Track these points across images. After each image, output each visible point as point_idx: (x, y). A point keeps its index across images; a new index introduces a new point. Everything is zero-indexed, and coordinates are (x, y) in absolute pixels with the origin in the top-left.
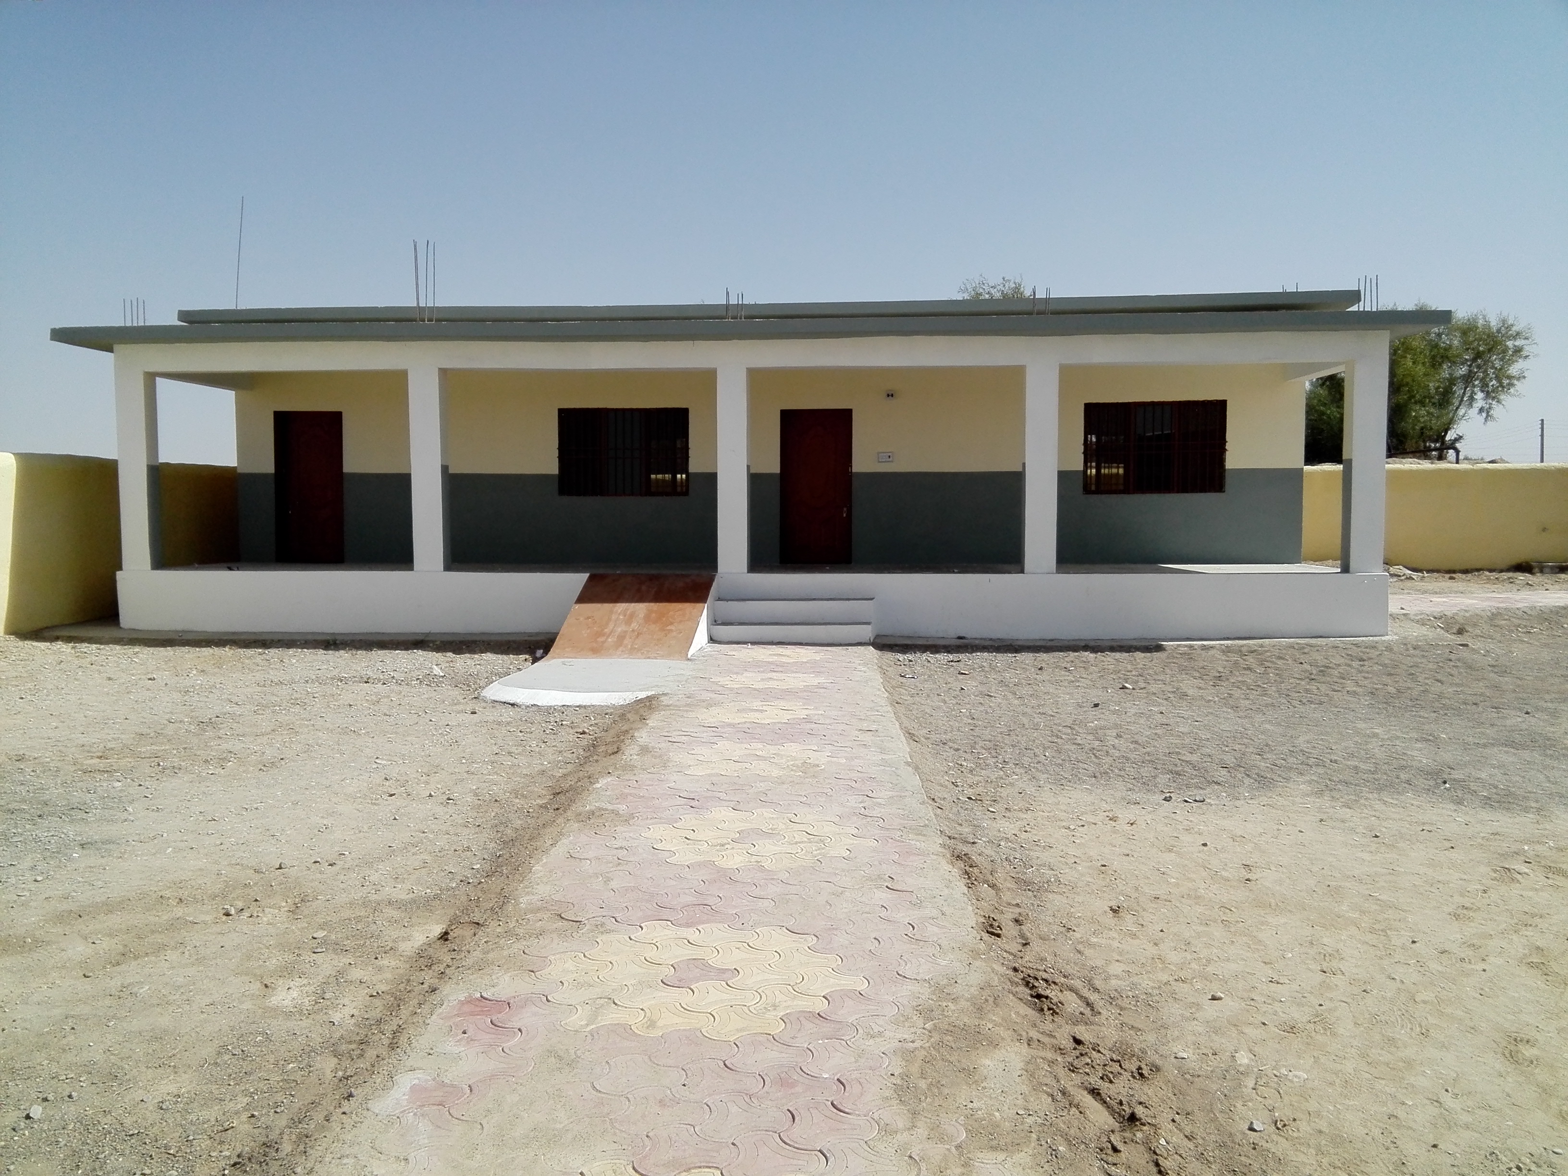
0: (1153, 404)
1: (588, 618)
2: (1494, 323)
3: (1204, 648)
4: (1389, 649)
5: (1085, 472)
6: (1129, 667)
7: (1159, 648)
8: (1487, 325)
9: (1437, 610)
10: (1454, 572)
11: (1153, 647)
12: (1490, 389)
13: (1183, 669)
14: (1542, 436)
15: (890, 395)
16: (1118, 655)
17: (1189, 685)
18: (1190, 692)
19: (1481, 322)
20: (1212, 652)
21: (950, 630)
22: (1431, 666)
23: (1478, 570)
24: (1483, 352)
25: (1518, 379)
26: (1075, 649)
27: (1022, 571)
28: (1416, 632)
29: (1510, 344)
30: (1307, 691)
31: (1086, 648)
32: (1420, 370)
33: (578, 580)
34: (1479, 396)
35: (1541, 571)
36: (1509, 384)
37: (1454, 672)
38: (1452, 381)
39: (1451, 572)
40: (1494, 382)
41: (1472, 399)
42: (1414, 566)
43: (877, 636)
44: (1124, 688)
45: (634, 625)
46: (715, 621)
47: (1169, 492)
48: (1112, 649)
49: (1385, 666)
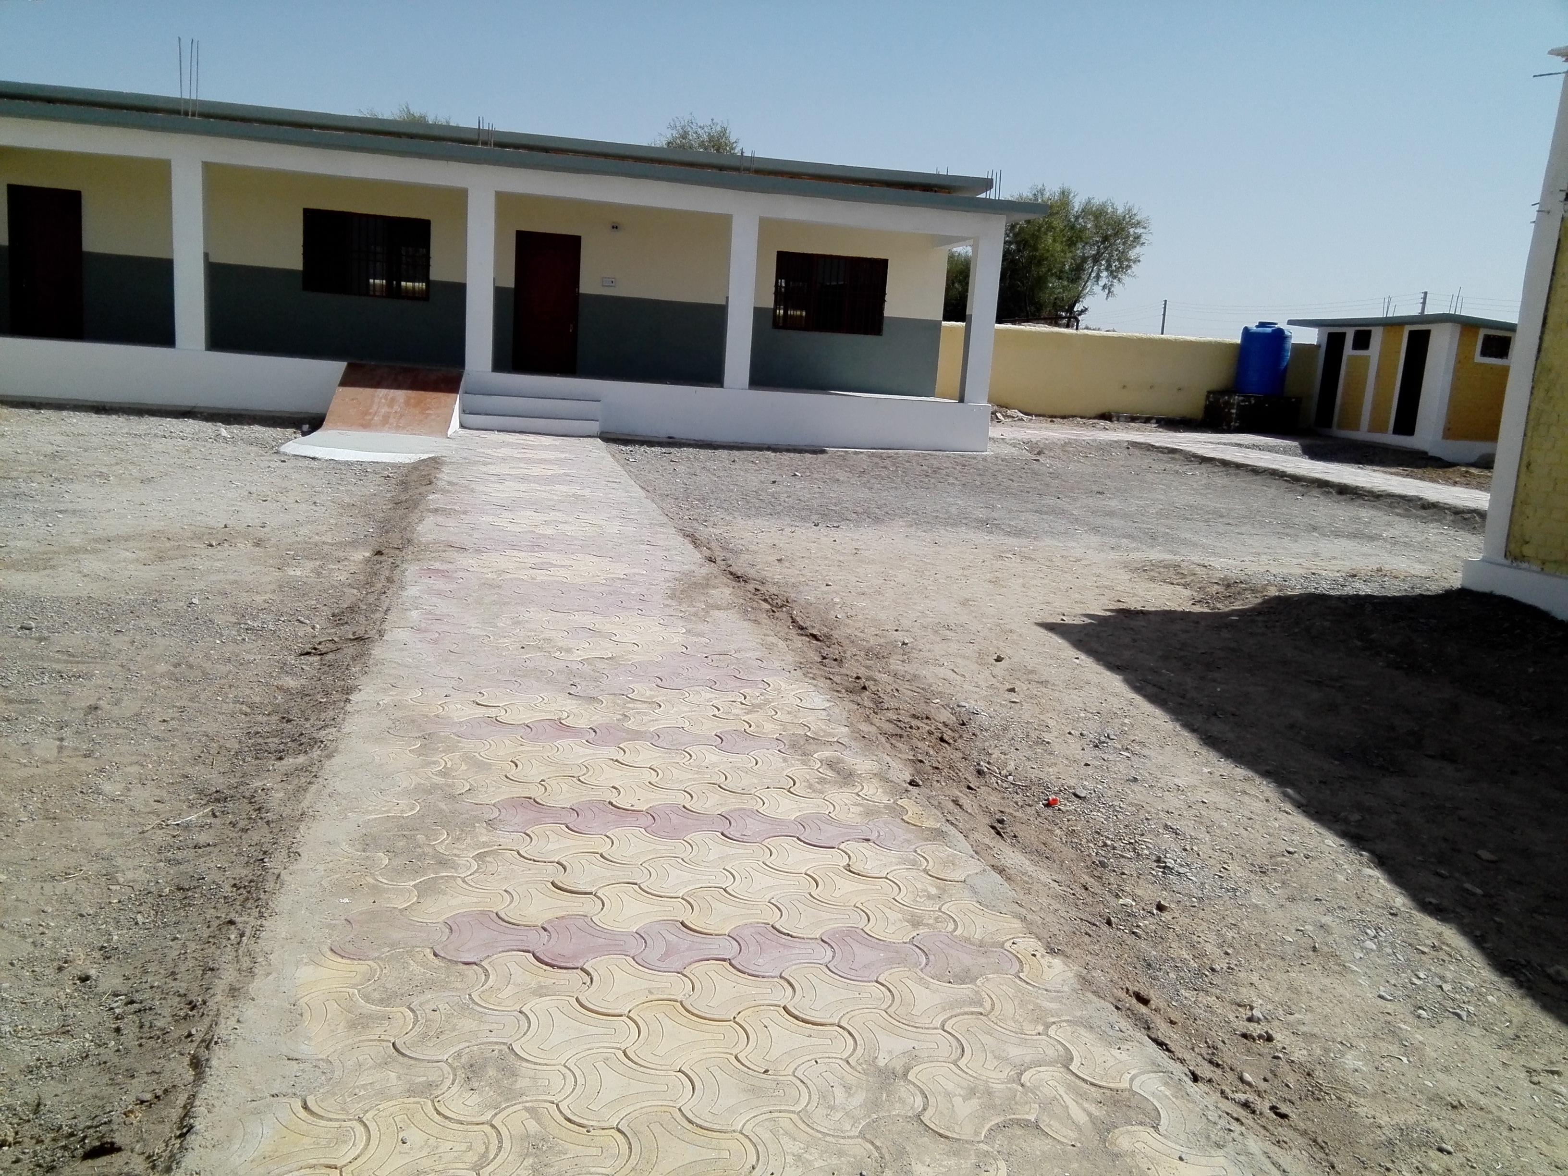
0: (831, 257)
1: (353, 399)
2: (1120, 211)
3: (856, 453)
4: (985, 459)
5: (775, 310)
6: (800, 463)
7: (823, 452)
8: (1115, 210)
9: (1026, 437)
10: (1055, 417)
11: (818, 451)
12: (1114, 268)
13: (839, 466)
14: (1164, 315)
15: (615, 227)
16: (792, 455)
17: (842, 475)
18: (841, 479)
19: (1110, 210)
20: (862, 456)
21: (662, 431)
22: (1009, 471)
23: (1073, 416)
24: (1111, 235)
25: (1135, 262)
26: (760, 449)
27: (722, 386)
28: (1006, 451)
29: (1132, 231)
30: (921, 481)
31: (769, 448)
32: (1058, 247)
33: (339, 367)
34: (1104, 274)
35: (1118, 420)
36: (1127, 266)
37: (1024, 475)
38: (1084, 259)
39: (1052, 417)
40: (1117, 263)
41: (1098, 277)
42: (1028, 411)
43: (602, 433)
44: (795, 475)
45: (396, 408)
46: (464, 411)
47: (840, 332)
48: (788, 451)
49: (978, 470)
